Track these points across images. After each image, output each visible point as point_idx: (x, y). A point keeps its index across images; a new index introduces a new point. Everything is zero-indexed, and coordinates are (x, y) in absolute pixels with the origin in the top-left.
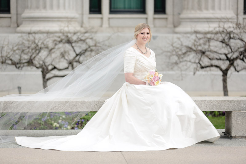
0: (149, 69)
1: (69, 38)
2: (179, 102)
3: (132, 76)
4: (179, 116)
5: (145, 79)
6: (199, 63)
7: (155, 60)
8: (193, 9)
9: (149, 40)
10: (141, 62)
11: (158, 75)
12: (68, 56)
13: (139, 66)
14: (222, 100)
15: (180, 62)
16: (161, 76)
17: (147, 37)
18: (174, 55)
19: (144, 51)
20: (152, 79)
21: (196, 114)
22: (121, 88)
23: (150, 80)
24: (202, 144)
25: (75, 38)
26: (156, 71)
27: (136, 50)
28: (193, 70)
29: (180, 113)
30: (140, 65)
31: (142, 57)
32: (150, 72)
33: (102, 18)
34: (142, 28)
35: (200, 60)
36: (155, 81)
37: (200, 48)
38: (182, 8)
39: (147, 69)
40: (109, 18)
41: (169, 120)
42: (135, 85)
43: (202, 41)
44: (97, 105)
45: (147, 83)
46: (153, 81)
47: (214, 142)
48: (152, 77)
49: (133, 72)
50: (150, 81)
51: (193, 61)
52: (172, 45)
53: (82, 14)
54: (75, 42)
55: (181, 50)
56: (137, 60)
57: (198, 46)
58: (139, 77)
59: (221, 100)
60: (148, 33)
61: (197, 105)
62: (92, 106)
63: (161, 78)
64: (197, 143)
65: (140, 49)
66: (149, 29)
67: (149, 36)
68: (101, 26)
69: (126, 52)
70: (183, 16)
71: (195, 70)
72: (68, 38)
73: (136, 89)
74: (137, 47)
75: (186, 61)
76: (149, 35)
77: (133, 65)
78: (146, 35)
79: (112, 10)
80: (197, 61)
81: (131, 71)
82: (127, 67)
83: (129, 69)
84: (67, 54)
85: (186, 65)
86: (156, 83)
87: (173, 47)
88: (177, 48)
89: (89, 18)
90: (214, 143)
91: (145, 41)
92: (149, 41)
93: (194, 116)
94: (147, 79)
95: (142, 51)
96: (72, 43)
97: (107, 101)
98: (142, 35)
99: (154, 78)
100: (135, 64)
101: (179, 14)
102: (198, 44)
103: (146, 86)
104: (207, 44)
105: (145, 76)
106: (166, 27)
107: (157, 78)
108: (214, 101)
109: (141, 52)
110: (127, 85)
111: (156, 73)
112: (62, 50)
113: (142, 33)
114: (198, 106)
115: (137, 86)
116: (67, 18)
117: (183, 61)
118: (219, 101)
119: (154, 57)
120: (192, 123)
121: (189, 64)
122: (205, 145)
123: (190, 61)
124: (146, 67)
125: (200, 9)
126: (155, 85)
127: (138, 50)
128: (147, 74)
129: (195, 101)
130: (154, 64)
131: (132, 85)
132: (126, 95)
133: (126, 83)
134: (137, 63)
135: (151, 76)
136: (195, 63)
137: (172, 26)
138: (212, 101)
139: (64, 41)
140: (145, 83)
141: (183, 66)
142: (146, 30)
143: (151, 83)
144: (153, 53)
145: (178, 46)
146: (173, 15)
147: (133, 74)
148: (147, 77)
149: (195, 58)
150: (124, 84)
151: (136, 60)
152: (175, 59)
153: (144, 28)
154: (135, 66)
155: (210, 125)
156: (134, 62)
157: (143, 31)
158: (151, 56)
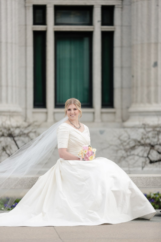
0: (83, 144)
1: (12, 132)
2: (114, 177)
3: (67, 152)
4: (113, 191)
5: (79, 155)
6: (148, 157)
7: (89, 135)
8: (142, 102)
10: (75, 137)
11: (92, 150)
12: (9, 150)
13: (72, 141)
14: (159, 176)
15: (128, 156)
16: (94, 150)
18: (121, 149)
20: (86, 154)
21: (131, 189)
22: (56, 165)
23: (84, 155)
24: (138, 221)
25: (17, 132)
26: (89, 146)
27: (69, 125)
28: (141, 164)
29: (115, 189)
30: (74, 140)
31: (76, 132)
32: (83, 147)
33: (47, 113)
34: (68, 105)
35: (149, 154)
36: (89, 156)
37: (148, 141)
38: (131, 102)
39: (81, 144)
40: (54, 113)
41: (104, 195)
42: (69, 161)
43: (150, 135)
44: (31, 181)
45: (81, 159)
46: (87, 156)
47: (150, 218)
48: (86, 152)
49: (67, 147)
50: (83, 157)
51: (141, 154)
52: (119, 138)
53: (26, 109)
54: (17, 136)
55: (128, 144)
56: (70, 135)
57: (146, 139)
58: (73, 153)
59: (157, 176)
61: (133, 181)
62: (25, 183)
63: (95, 153)
64: (133, 219)
65: (74, 124)
66: (75, 105)
68: (46, 121)
69: (59, 128)
70: (132, 109)
71: (144, 164)
72: (10, 132)
73: (71, 165)
75: (133, 155)
77: (67, 140)
78: (73, 111)
79: (58, 103)
80: (146, 155)
81: (65, 146)
82: (60, 142)
83: (63, 144)
84: (9, 148)
85: (134, 159)
86: (90, 158)
87: (121, 140)
88: (125, 142)
89: (33, 113)
90: (151, 220)
91: (73, 117)
93: (129, 192)
94: (81, 155)
96: (15, 137)
97: (40, 178)
98: (69, 112)
99: (88, 154)
100: (69, 139)
101: (128, 108)
102: (146, 137)
103: (81, 162)
104: (157, 137)
105: (79, 152)
106: (114, 121)
107: (90, 153)
108: (150, 178)
109: (75, 126)
110: (61, 161)
111: (90, 148)
112: (3, 144)
113: (69, 110)
114: (134, 183)
115: (71, 162)
116: (9, 112)
117: (130, 155)
118: (156, 177)
119: (88, 132)
120: (128, 198)
121: (136, 158)
122: (141, 221)
123: (138, 155)
124: (80, 142)
125: (149, 102)
126: (89, 160)
127: (71, 124)
128: (81, 149)
129: (131, 177)
130: (88, 139)
131: (66, 161)
132: (60, 172)
133: (61, 159)
135: (84, 151)
136: (143, 157)
137: (120, 120)
138: (148, 177)
139: (6, 135)
140: (79, 159)
141: (131, 159)
143: (86, 158)
144: (86, 128)
145: (126, 139)
146: (122, 109)
147: (67, 150)
148: (81, 153)
149: (143, 152)
150: (58, 160)
151: (69, 135)
152: (122, 153)
154: (69, 141)
155: (146, 201)
156: (67, 137)
157: (69, 108)
158: (85, 131)
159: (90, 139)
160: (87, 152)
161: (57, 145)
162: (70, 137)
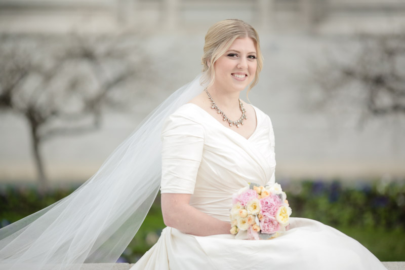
0: (250, 178)
3: (187, 208)
7: (273, 144)
9: (251, 78)
10: (224, 157)
17: (249, 69)
19: (235, 116)
30: (218, 165)
31: (227, 136)
34: (231, 37)
39: (245, 179)
48: (255, 208)
49: (191, 192)
56: (206, 149)
60: (251, 57)
65: (222, 109)
66: (255, 42)
67: (253, 64)
73: (203, 251)
74: (209, 103)
76: (255, 60)
77: (194, 167)
78: (245, 62)
81: (186, 187)
82: (169, 173)
83: (178, 180)
91: (240, 81)
92: (253, 85)
95: (228, 116)
98: (232, 62)
100: (202, 163)
109: (225, 119)
110: (172, 236)
113: (231, 55)
119: (268, 134)
124: (240, 174)
127: (214, 111)
131: (188, 238)
134: (205, 159)
142: (245, 46)
144: (263, 120)
147: (194, 200)
151: (204, 150)
153: (237, 38)
156: (194, 155)
157: (236, 48)
158: (260, 131)
159: (276, 159)
160: (260, 206)
161: (160, 178)
162: (206, 156)
